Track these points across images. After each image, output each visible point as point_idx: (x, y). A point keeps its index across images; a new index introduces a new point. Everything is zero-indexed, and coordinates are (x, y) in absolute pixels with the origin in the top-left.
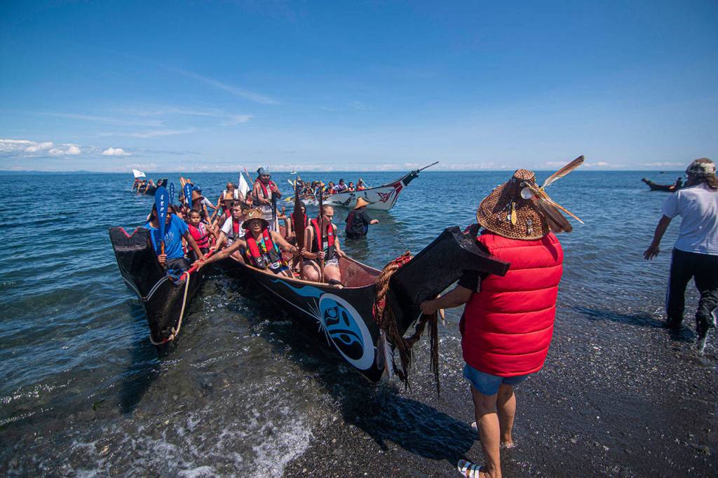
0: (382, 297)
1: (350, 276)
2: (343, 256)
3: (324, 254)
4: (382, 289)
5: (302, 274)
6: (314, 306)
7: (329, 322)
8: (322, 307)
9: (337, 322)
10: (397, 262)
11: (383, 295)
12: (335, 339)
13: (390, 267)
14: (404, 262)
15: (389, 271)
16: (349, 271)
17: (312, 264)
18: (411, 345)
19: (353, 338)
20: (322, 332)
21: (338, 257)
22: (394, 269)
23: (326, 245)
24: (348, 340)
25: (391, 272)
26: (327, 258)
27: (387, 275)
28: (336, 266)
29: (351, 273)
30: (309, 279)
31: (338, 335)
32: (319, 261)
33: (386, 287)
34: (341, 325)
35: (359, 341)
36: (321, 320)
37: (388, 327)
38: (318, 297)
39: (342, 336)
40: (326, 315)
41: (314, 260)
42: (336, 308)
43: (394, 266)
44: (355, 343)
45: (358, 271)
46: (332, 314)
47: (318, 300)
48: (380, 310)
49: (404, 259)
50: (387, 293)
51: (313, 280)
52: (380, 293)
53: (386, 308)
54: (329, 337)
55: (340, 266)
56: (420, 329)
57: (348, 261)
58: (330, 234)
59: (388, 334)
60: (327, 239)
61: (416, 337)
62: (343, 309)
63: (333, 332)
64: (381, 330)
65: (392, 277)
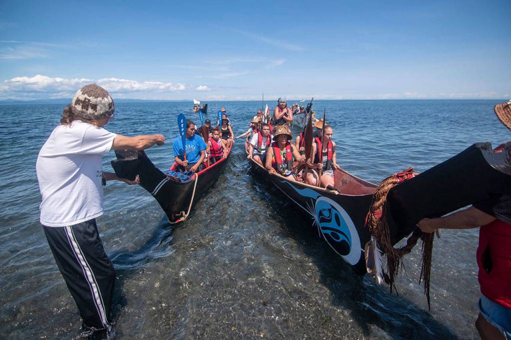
0: (378, 207)
1: (343, 185)
2: (338, 168)
3: (322, 165)
4: (379, 200)
5: (305, 179)
6: (311, 205)
7: (323, 220)
8: (318, 207)
9: (330, 221)
10: (398, 177)
11: (380, 206)
12: (326, 235)
13: (390, 180)
14: (406, 177)
15: (389, 184)
16: (342, 181)
17: (312, 172)
18: (401, 255)
19: (342, 237)
20: (316, 227)
21: (334, 169)
22: (394, 183)
23: (325, 158)
24: (338, 238)
25: (390, 186)
26: (325, 169)
27: (386, 188)
28: (331, 176)
29: (344, 182)
30: (309, 183)
31: (329, 232)
32: (318, 170)
33: (383, 199)
34: (333, 224)
35: (346, 240)
36: (316, 217)
37: (380, 235)
38: (315, 198)
39: (332, 233)
40: (321, 214)
41: (315, 169)
42: (330, 210)
43: (394, 180)
44: (343, 241)
45: (350, 182)
46: (326, 214)
47: (315, 201)
48: (374, 220)
49: (407, 174)
50: (385, 206)
51: (313, 185)
52: (377, 204)
53: (381, 219)
54: (320, 231)
55: (335, 177)
56: (412, 243)
57: (343, 173)
58: (330, 150)
59: (379, 242)
60: (327, 154)
61: (407, 250)
62: (336, 212)
63: (324, 228)
64: (372, 236)
65: (391, 190)
